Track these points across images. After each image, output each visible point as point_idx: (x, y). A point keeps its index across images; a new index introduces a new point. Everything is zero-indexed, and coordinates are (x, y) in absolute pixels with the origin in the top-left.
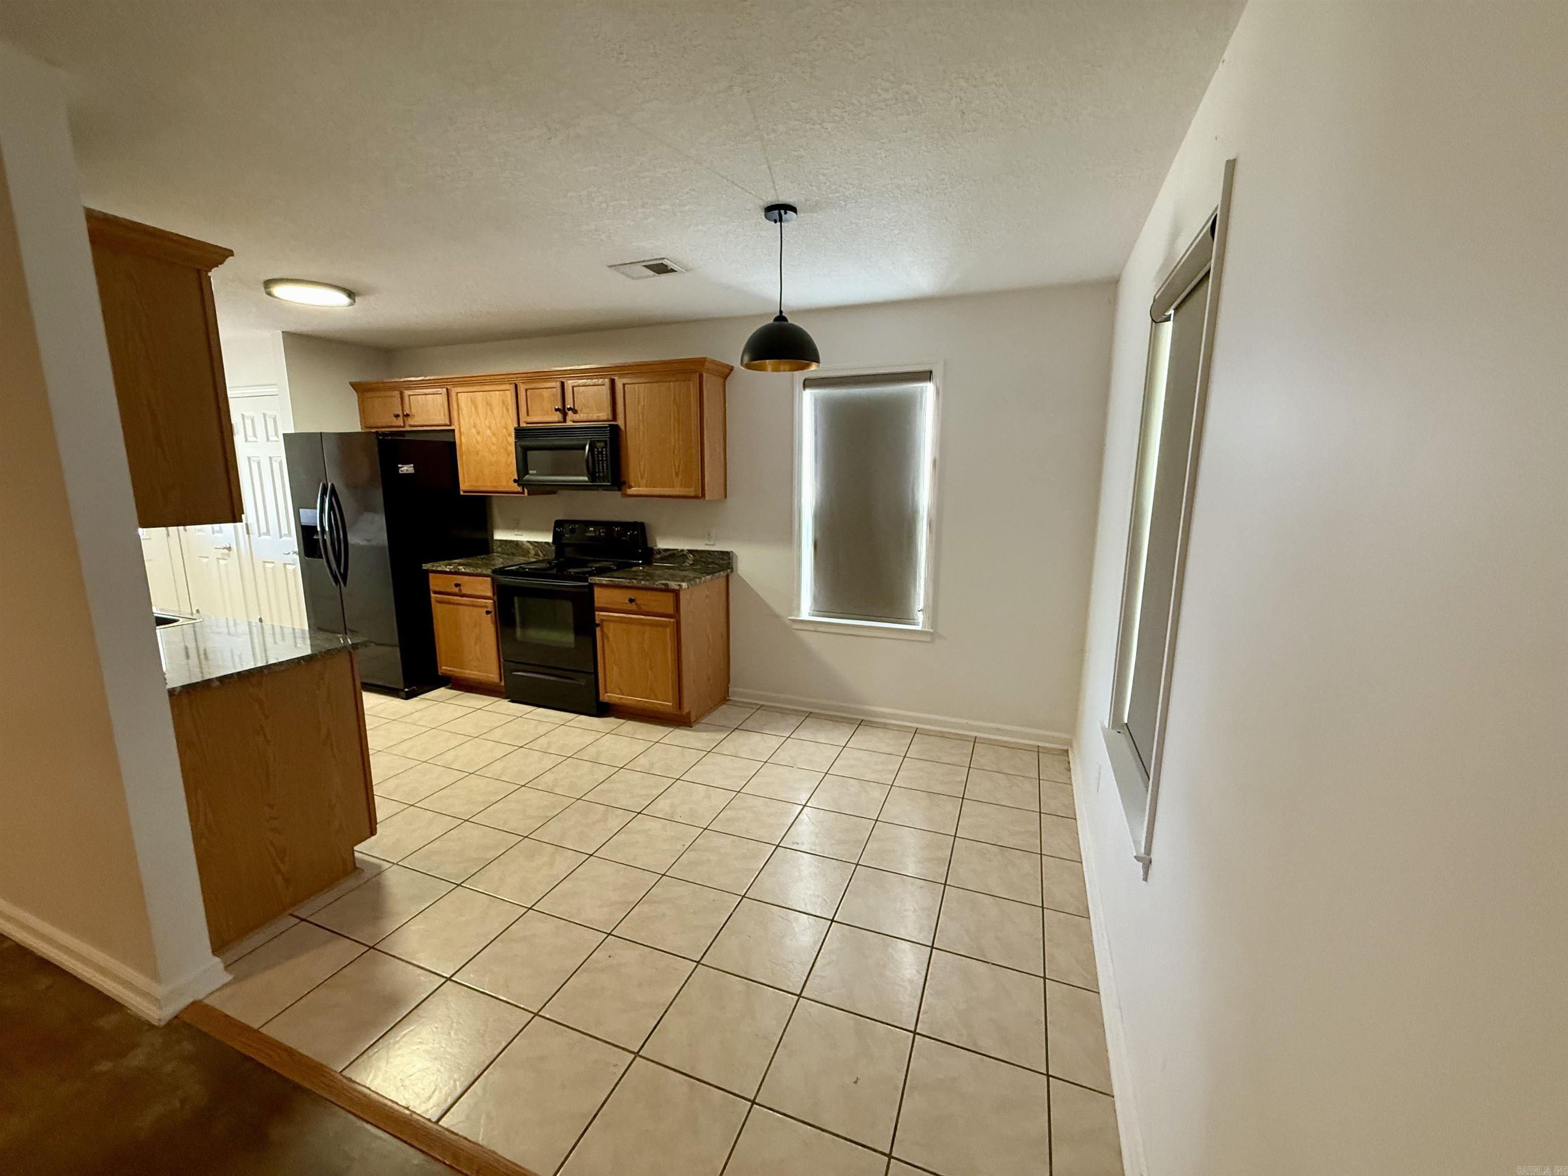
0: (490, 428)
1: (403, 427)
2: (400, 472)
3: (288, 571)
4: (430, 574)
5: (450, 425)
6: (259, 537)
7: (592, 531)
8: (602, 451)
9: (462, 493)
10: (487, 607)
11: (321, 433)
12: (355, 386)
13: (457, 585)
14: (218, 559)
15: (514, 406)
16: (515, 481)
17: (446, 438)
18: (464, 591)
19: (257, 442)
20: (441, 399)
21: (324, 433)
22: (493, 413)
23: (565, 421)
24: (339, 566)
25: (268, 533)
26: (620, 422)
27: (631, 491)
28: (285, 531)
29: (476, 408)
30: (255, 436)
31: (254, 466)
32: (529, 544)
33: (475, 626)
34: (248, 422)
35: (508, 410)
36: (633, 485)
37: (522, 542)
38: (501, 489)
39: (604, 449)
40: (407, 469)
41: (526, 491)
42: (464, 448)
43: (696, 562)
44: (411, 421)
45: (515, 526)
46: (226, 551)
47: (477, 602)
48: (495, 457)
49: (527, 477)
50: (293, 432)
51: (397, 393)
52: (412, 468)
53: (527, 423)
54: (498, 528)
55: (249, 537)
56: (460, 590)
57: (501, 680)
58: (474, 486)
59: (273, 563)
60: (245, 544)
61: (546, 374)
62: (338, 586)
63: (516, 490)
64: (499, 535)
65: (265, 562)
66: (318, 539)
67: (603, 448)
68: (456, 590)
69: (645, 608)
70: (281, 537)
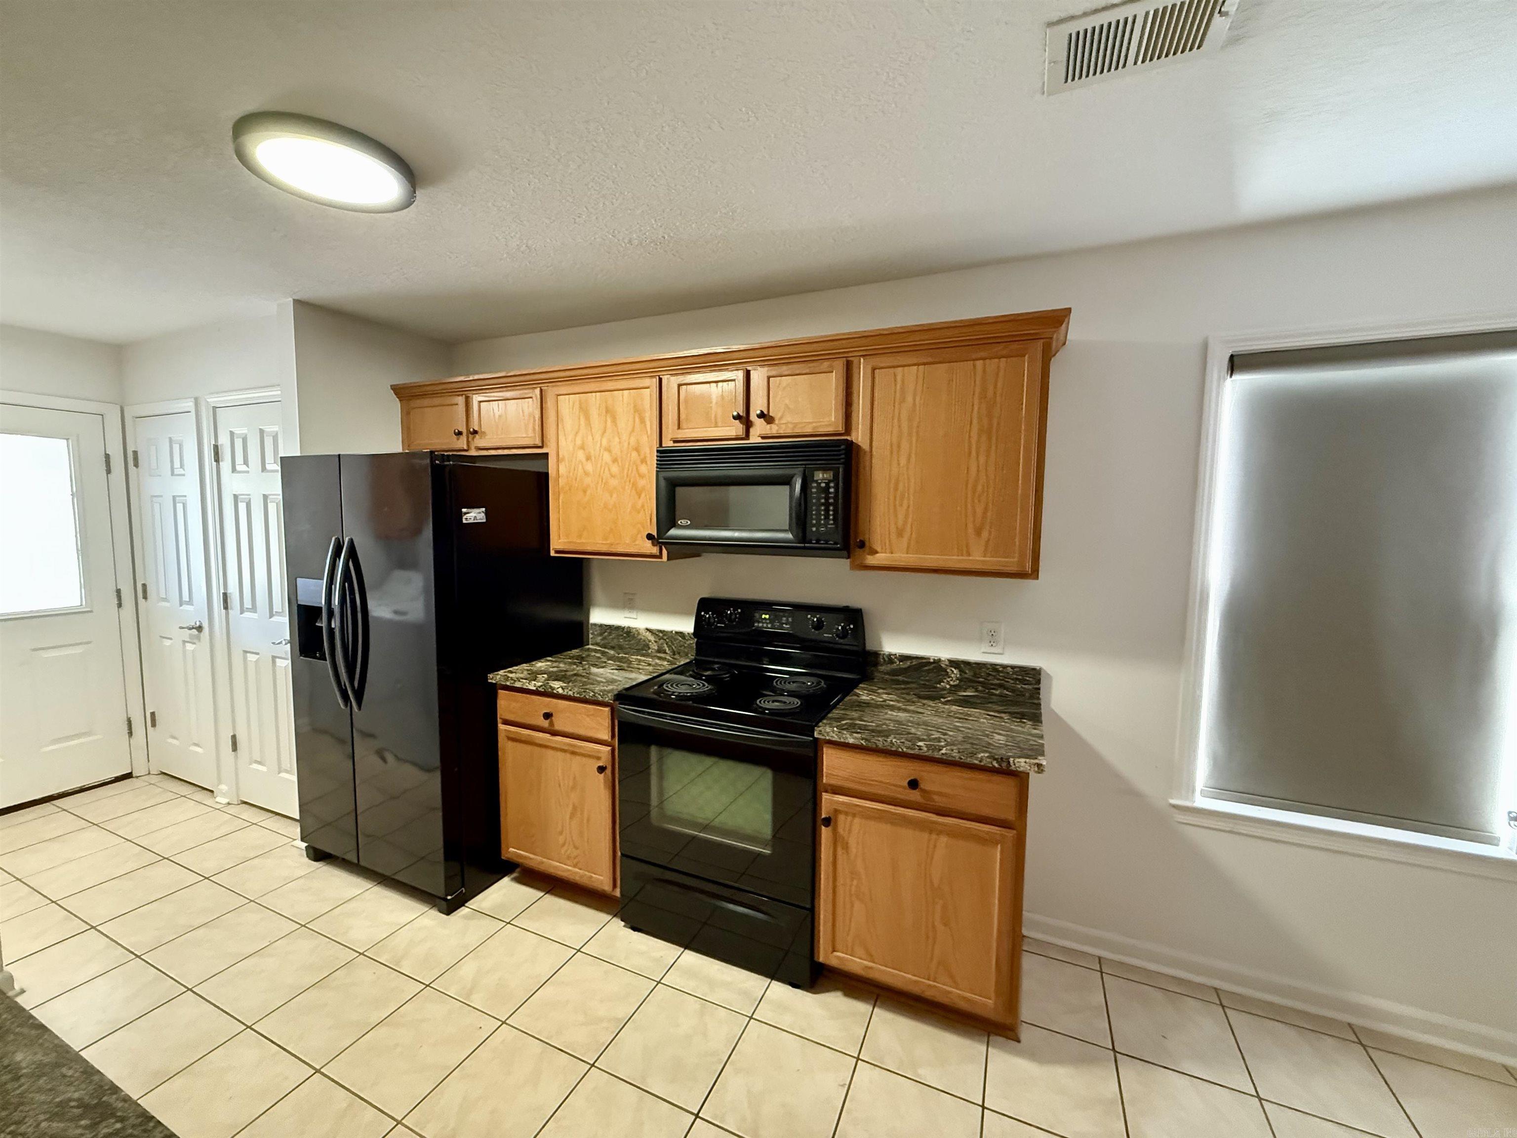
0: (608, 450)
1: (466, 451)
2: (464, 521)
3: (277, 669)
4: (500, 691)
5: (541, 447)
6: (241, 614)
7: (765, 619)
8: (828, 487)
9: (552, 554)
10: (599, 758)
11: (339, 455)
12: (400, 391)
13: (547, 716)
14: (184, 642)
15: (656, 413)
16: (650, 537)
17: (534, 466)
18: (559, 726)
19: (248, 472)
20: (529, 406)
21: (344, 455)
22: (616, 425)
23: (747, 436)
24: (351, 679)
25: (254, 609)
26: (859, 436)
27: (871, 560)
28: (277, 607)
29: (587, 418)
30: (246, 462)
31: (242, 507)
32: (648, 634)
33: (574, 788)
34: (238, 443)
35: (642, 421)
36: (879, 550)
37: (637, 630)
38: (620, 549)
39: (832, 485)
40: (474, 515)
41: (665, 552)
42: (562, 482)
43: (965, 683)
44: (479, 442)
45: (628, 603)
46: (195, 632)
47: (581, 747)
48: (615, 496)
49: (673, 532)
50: (298, 454)
51: (461, 400)
52: (483, 514)
53: (675, 442)
54: (600, 606)
55: (227, 614)
56: (552, 724)
57: (615, 886)
58: (575, 543)
59: (257, 654)
60: (221, 622)
61: (720, 357)
62: (349, 708)
63: (648, 552)
64: (599, 616)
65: (246, 652)
66: (322, 627)
67: (830, 481)
68: (545, 724)
69: (940, 801)
70: (271, 616)
